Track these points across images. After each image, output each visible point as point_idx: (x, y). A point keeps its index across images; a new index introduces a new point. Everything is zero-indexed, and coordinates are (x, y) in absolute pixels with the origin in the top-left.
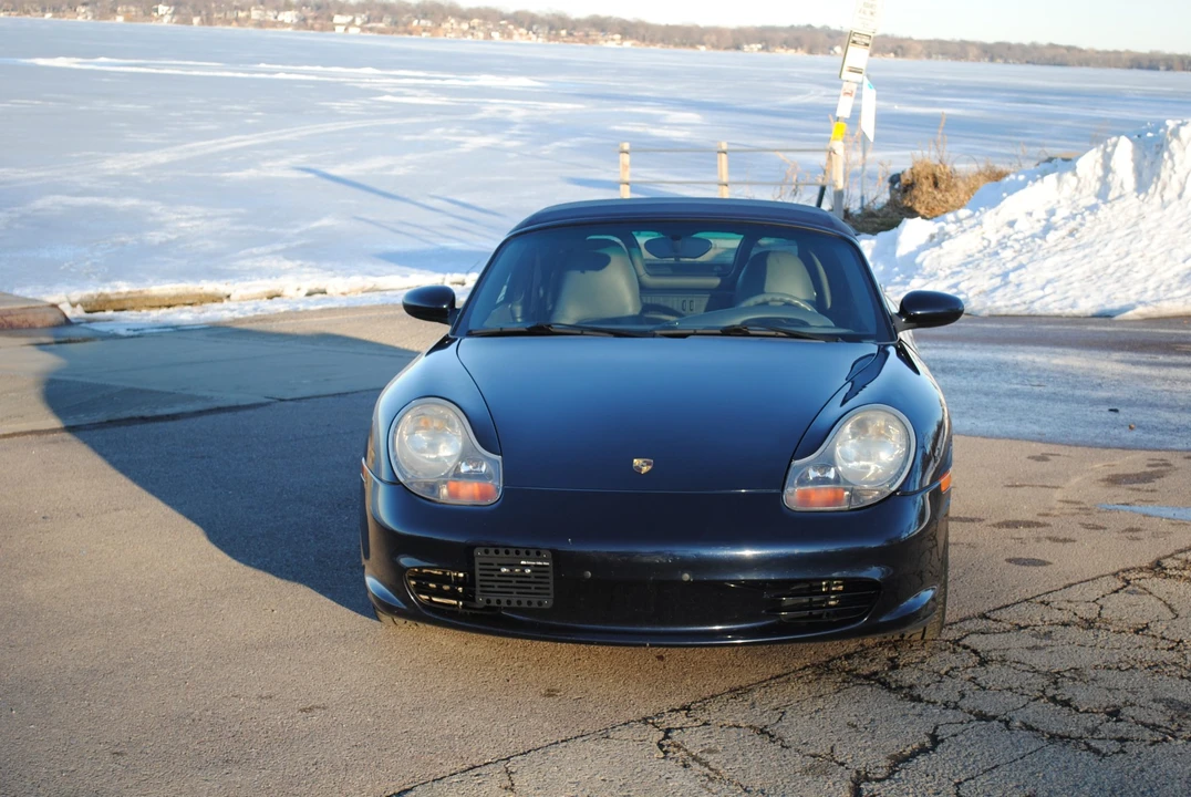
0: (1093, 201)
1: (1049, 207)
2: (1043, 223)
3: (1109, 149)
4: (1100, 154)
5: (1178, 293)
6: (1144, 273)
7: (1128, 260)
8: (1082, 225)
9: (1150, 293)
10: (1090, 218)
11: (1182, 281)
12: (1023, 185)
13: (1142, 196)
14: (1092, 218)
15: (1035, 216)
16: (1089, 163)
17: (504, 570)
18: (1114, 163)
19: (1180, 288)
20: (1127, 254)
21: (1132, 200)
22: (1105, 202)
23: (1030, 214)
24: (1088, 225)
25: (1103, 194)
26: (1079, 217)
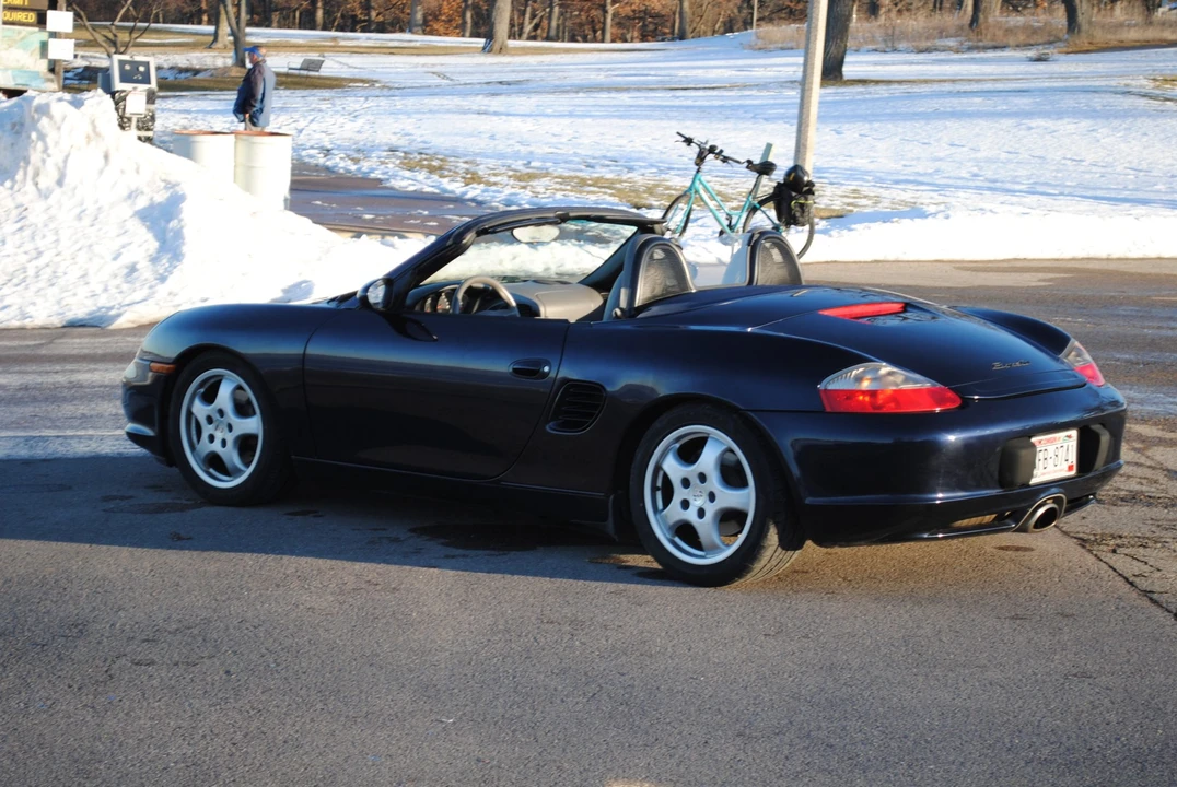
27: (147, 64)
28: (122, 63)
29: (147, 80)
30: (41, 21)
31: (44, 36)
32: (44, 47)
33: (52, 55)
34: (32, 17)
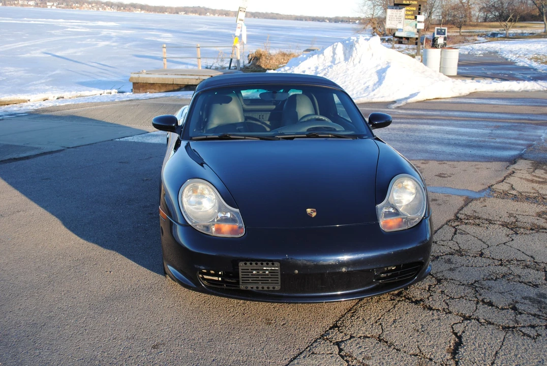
0: (330, 64)
1: (315, 66)
2: (314, 71)
3: (335, 47)
4: (332, 48)
5: (364, 95)
6: (352, 88)
7: (345, 84)
8: (328, 72)
9: (355, 95)
10: (330, 70)
11: (364, 91)
12: (306, 59)
13: (347, 62)
14: (331, 70)
15: (311, 69)
16: (328, 51)
17: (254, 272)
18: (336, 52)
19: (364, 93)
20: (345, 82)
21: (343, 63)
22: (335, 64)
23: (310, 68)
24: (330, 72)
25: (333, 61)
26: (326, 70)
27: (445, 30)
28: (438, 29)
29: (444, 34)
30: (416, 18)
31: (416, 22)
32: (416, 25)
33: (418, 27)
34: (413, 17)
